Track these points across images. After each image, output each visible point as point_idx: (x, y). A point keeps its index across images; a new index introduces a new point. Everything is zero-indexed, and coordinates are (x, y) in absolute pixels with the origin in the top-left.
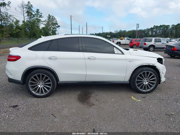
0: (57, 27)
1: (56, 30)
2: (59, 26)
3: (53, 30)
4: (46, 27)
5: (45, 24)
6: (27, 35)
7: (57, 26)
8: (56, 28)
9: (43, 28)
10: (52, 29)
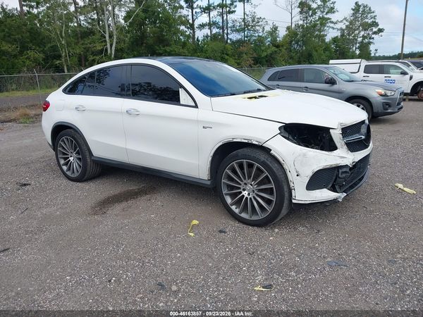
0: (375, 33)
1: (371, 41)
2: (381, 31)
3: (362, 42)
4: (342, 35)
5: (341, 29)
6: (291, 58)
7: (375, 29)
8: (373, 36)
9: (335, 40)
10: (360, 40)
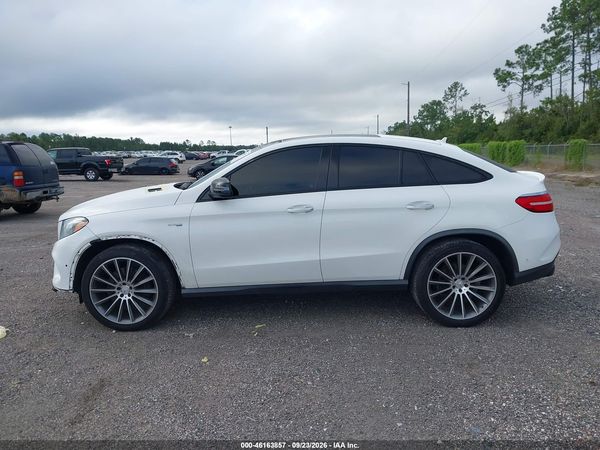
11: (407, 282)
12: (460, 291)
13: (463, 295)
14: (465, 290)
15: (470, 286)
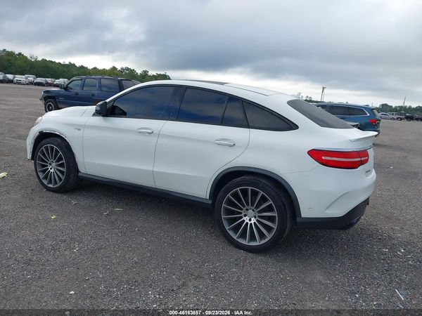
11: (210, 202)
12: (250, 220)
13: (251, 224)
14: (253, 221)
15: (257, 218)
